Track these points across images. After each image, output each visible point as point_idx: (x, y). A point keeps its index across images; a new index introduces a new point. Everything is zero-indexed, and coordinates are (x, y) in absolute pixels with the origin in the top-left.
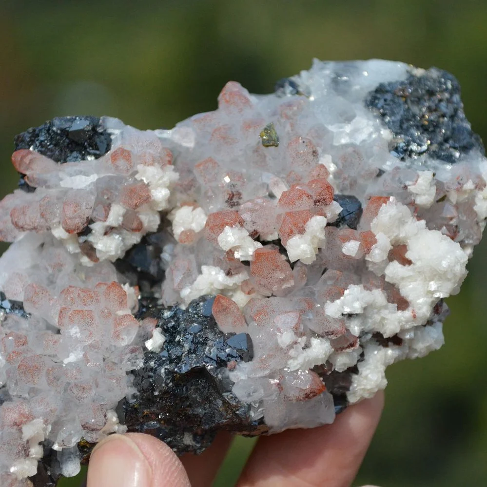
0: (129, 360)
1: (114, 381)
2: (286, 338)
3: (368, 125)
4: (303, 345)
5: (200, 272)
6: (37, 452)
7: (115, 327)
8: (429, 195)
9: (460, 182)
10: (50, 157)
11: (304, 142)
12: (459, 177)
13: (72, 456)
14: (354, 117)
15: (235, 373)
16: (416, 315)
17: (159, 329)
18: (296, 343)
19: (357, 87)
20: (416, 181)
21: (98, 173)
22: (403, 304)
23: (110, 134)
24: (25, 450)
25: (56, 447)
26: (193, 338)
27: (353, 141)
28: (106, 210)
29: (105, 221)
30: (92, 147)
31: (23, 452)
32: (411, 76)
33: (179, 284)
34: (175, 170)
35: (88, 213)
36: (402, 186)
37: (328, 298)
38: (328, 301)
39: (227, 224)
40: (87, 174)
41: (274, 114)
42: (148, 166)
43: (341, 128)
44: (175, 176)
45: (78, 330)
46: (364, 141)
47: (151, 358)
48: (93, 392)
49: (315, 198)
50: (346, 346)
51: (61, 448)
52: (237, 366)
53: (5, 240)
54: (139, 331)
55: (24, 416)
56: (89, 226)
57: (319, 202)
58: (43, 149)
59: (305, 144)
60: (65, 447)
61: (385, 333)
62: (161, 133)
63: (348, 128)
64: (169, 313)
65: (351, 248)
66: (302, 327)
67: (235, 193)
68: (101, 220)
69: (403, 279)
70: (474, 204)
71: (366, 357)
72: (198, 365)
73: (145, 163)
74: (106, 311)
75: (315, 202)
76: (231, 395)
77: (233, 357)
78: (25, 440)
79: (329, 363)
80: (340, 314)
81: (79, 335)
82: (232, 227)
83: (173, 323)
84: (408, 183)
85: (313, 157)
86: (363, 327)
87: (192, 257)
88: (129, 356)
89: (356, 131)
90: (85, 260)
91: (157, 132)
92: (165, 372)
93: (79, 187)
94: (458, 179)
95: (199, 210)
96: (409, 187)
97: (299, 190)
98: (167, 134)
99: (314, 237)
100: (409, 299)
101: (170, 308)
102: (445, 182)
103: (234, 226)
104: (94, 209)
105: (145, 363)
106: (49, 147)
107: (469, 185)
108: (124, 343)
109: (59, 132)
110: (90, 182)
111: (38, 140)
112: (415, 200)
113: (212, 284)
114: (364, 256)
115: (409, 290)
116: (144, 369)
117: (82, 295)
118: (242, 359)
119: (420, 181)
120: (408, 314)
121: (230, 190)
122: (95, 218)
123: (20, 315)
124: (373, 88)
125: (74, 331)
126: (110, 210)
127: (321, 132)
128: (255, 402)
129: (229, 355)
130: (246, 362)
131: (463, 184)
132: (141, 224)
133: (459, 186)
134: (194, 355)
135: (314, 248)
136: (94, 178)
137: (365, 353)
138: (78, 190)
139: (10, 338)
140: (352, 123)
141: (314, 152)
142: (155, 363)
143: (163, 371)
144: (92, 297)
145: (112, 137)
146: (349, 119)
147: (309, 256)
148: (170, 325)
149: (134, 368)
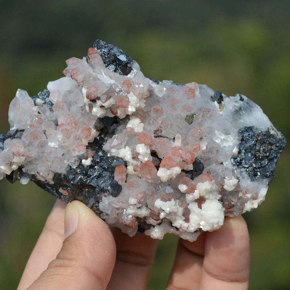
0: (72, 163)
1: (60, 167)
2: (133, 201)
3: (232, 141)
4: (138, 207)
5: (125, 147)
6: (15, 167)
7: (75, 147)
8: (230, 188)
9: (247, 192)
10: (103, 60)
11: (199, 132)
12: (248, 189)
13: (28, 176)
14: (229, 134)
15: (106, 198)
16: (189, 228)
17: (92, 159)
18: (136, 205)
19: (242, 121)
20: (230, 180)
21: (115, 81)
22: (187, 220)
23: (132, 69)
24: (11, 164)
25: (23, 170)
26: (101, 172)
27: (221, 144)
28: (106, 99)
29: (104, 103)
30: (121, 70)
31: (9, 164)
32: (268, 132)
33: (113, 146)
34: (145, 103)
35: (99, 95)
36: (224, 176)
37: (161, 197)
38: (160, 199)
39: (144, 143)
40: (111, 78)
41: (200, 110)
42: (135, 95)
43: (221, 135)
44: (143, 106)
45: (61, 137)
46: (225, 147)
47: (80, 168)
48: (50, 164)
49: (184, 159)
50: (154, 218)
51: (25, 172)
52: (108, 197)
53: (65, 75)
54: (84, 153)
55: (18, 153)
56: (97, 100)
57: (185, 161)
58: (103, 55)
59: (199, 133)
60: (27, 172)
61: (174, 224)
62: (152, 83)
63: (223, 137)
64: (101, 154)
65: (183, 188)
66: (143, 200)
67: (159, 130)
68: (102, 101)
69: (194, 211)
70: (247, 203)
71: (161, 225)
72: (94, 185)
73: (134, 94)
74: (78, 137)
75: (183, 161)
76: (98, 205)
77: (109, 191)
78: (13, 161)
79: (145, 218)
80: (160, 207)
81: (60, 139)
82: (145, 145)
83: (99, 160)
84: (226, 177)
85: (199, 140)
86: (166, 217)
87: (127, 139)
88: (73, 161)
89: (225, 140)
90: (87, 108)
91: (151, 81)
92: (80, 179)
93: (104, 82)
94: (247, 190)
95: (142, 124)
96: (225, 180)
97: (180, 153)
98: (154, 85)
99: (171, 175)
100: (191, 221)
101: (104, 152)
102: (241, 187)
103: (146, 146)
104: (103, 95)
105: (76, 168)
106: (106, 56)
107: (249, 196)
108: (75, 155)
109: (113, 54)
110: (110, 82)
111: (104, 49)
112: (224, 185)
113: (125, 156)
114: (186, 193)
115: (193, 217)
116: (74, 170)
117: (73, 124)
118: (112, 195)
119: (231, 181)
120: (186, 225)
121: (158, 128)
122: (101, 98)
123: (49, 107)
124: (248, 126)
125: (60, 136)
126: (109, 100)
127: (211, 132)
128: (105, 213)
129: (108, 190)
130: (113, 196)
131: (247, 194)
132: (117, 113)
133: (245, 193)
134: (96, 179)
135: (168, 178)
136: (112, 82)
137: (162, 224)
138: (103, 82)
139: (37, 118)
140: (227, 136)
141: (201, 138)
142: (80, 171)
143: (80, 177)
144: (76, 128)
145: (132, 71)
146: (227, 133)
147: (164, 179)
148: (97, 160)
149: (72, 166)
